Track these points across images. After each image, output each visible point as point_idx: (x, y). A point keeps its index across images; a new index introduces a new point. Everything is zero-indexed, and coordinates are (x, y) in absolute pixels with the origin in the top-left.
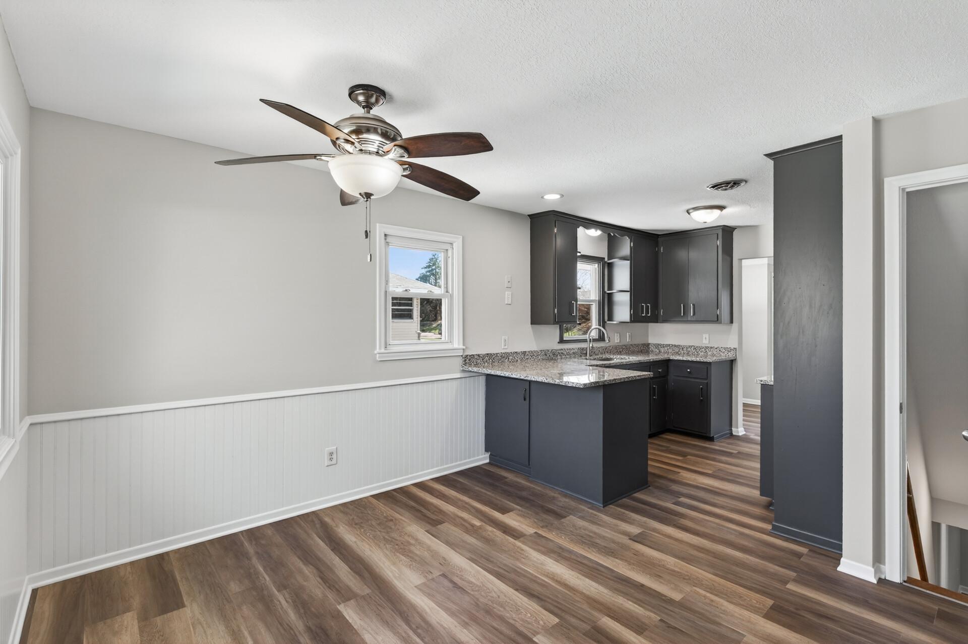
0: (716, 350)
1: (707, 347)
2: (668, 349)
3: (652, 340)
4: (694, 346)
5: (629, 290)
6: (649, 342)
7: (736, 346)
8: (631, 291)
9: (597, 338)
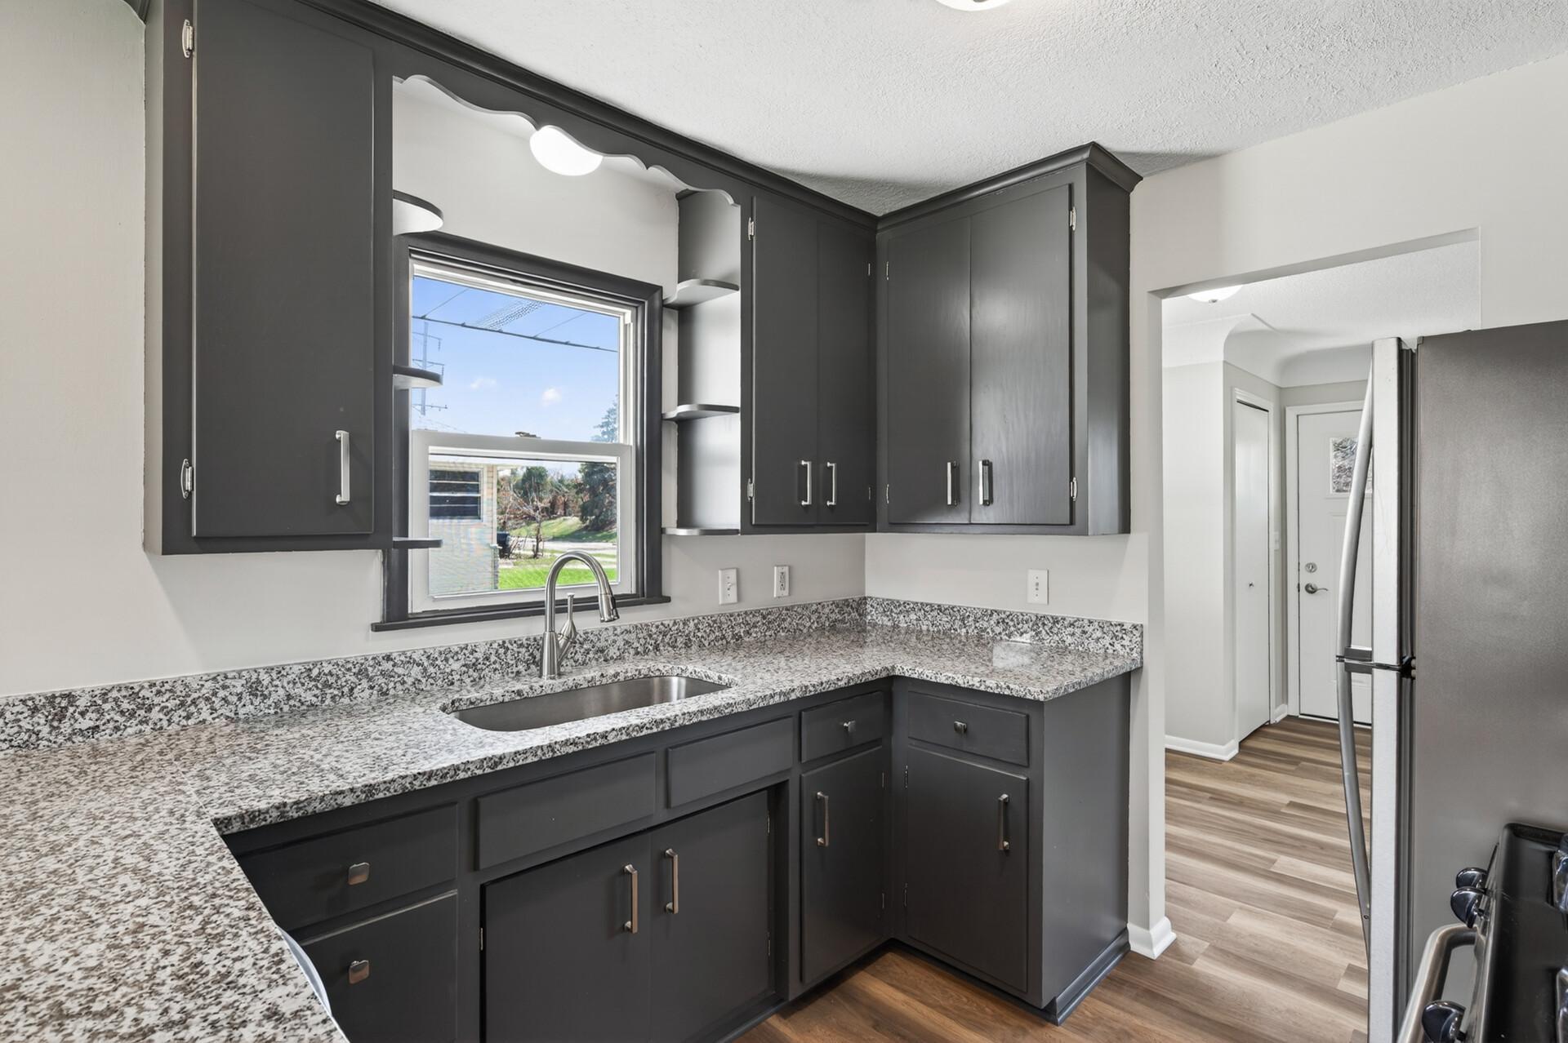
0: (1071, 630)
1: (1040, 620)
2: (918, 620)
3: (877, 588)
4: (998, 613)
5: (738, 404)
6: (866, 595)
7: (1142, 619)
8: (745, 410)
9: (634, 592)
